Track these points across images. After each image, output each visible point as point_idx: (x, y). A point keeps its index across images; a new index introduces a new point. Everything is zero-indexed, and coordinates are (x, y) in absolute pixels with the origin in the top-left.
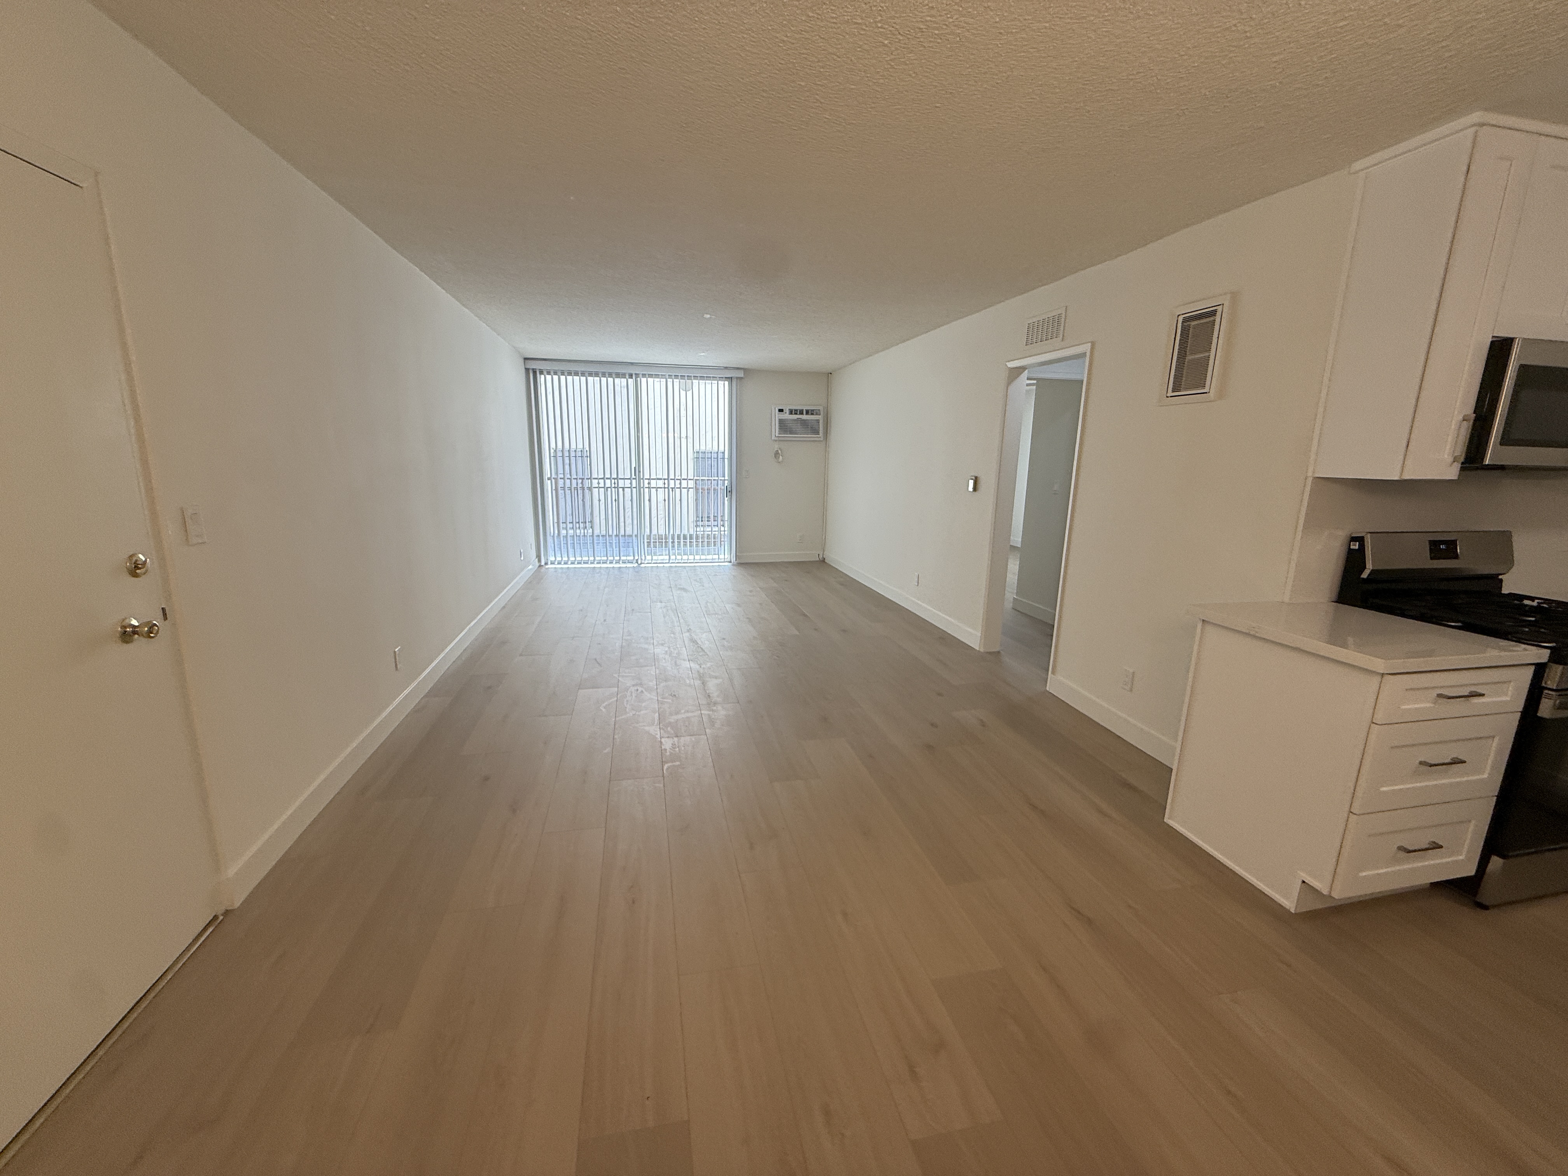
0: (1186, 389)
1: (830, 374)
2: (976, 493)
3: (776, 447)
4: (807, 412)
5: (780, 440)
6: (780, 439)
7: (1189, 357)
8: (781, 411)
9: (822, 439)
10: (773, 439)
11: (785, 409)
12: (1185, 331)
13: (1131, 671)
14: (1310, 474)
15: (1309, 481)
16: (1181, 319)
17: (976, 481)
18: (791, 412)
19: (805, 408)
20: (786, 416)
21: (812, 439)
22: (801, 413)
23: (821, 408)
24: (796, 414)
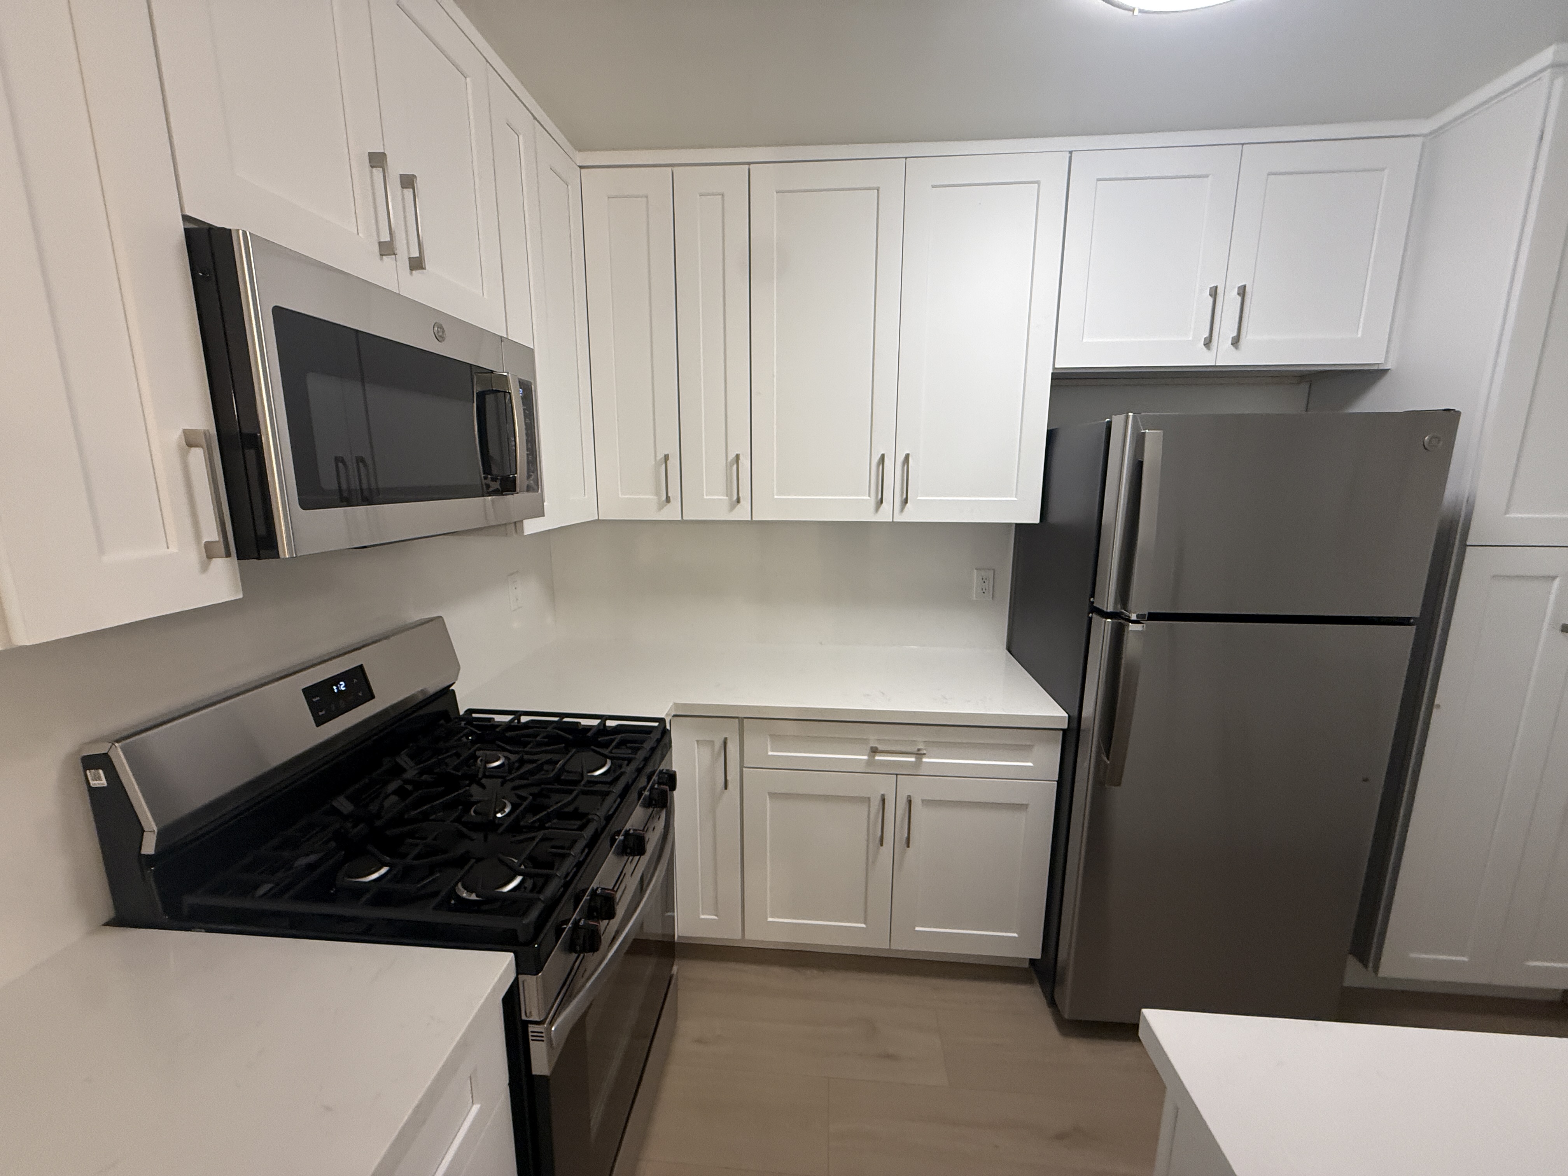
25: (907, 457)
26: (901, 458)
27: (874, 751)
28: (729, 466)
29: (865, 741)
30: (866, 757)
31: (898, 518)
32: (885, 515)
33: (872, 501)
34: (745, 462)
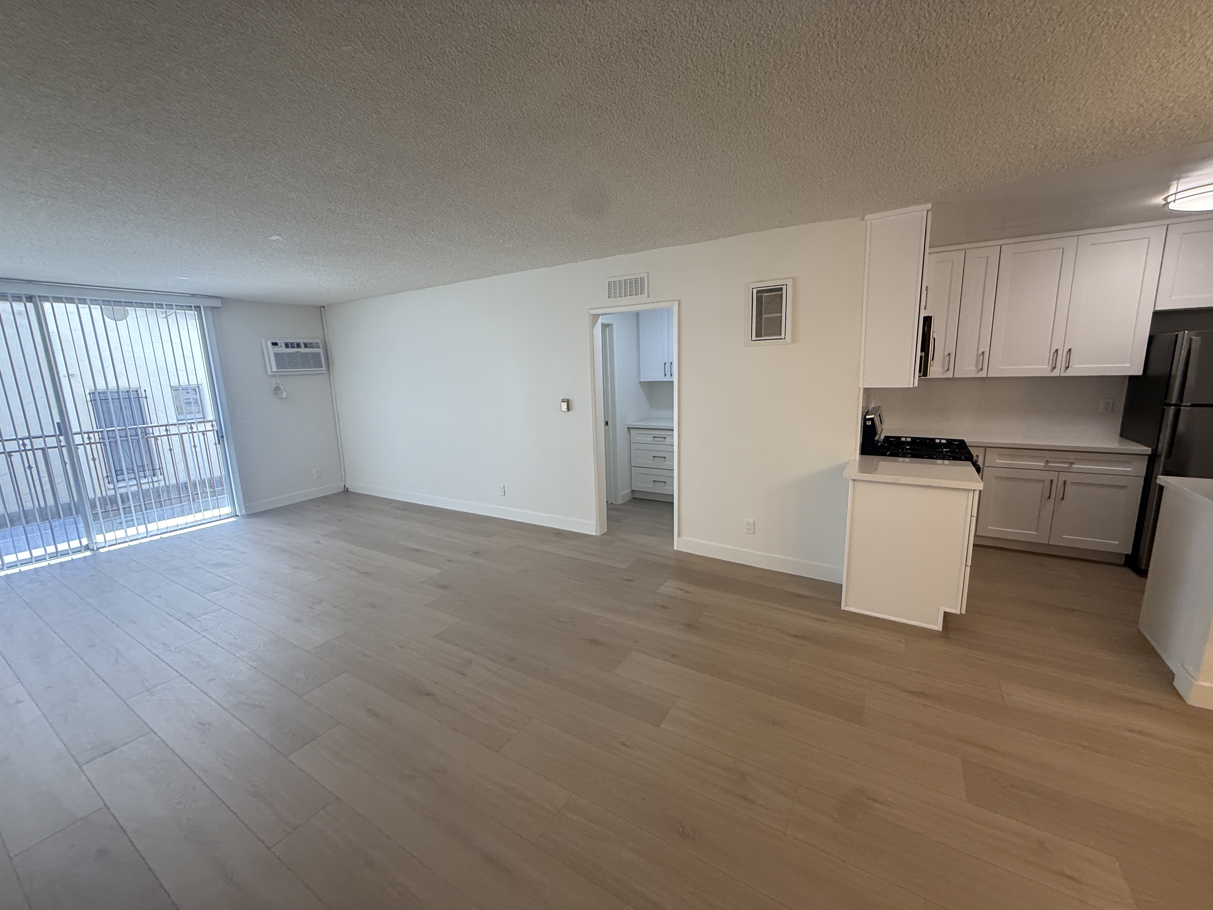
0: (765, 336)
1: (322, 308)
2: (570, 412)
3: (274, 382)
4: (306, 346)
5: (279, 376)
6: (280, 374)
7: (764, 316)
8: (275, 344)
9: (324, 372)
10: (269, 374)
11: (280, 343)
12: (759, 300)
13: (752, 521)
14: (861, 386)
15: (862, 391)
16: (755, 291)
17: (568, 402)
18: (287, 345)
19: (302, 341)
20: (282, 349)
21: (316, 372)
22: (298, 346)
23: (318, 341)
24: (293, 347)
25: (1070, 350)
26: (1066, 350)
27: (1047, 462)
28: (978, 356)
29: (1043, 457)
30: (1043, 464)
31: (1063, 374)
32: (1056, 373)
33: (1050, 368)
34: (987, 355)
